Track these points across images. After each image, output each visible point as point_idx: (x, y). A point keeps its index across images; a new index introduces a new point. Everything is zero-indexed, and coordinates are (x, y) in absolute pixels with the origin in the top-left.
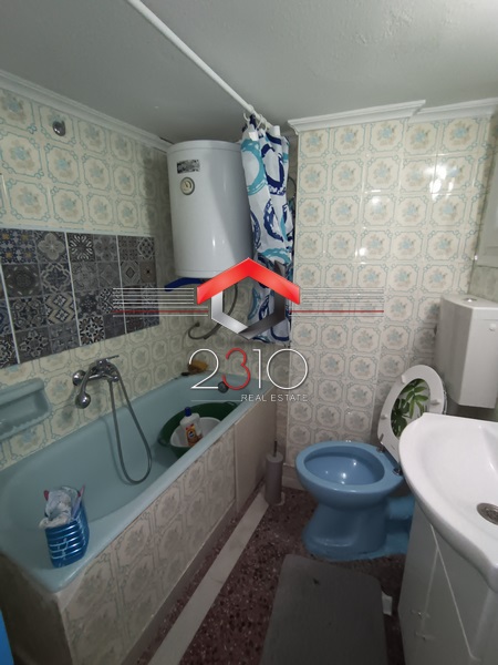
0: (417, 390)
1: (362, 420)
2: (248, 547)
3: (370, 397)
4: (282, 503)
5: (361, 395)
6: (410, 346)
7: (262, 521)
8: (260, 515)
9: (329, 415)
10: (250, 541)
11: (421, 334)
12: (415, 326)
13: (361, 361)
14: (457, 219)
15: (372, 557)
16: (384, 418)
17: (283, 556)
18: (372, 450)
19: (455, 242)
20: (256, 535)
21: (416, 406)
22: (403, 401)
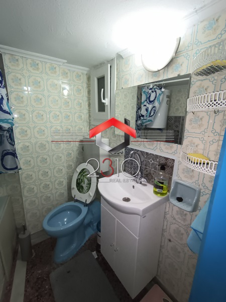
0: (84, 173)
1: (63, 193)
2: (26, 291)
3: (65, 183)
4: (34, 254)
5: (61, 183)
6: (75, 157)
7: (27, 272)
8: (24, 270)
9: (48, 198)
10: (26, 287)
11: (78, 152)
12: (75, 149)
13: (58, 169)
14: (82, 108)
15: (83, 244)
16: (74, 188)
17: (48, 277)
18: (72, 203)
19: (83, 117)
20: (27, 281)
21: (85, 179)
22: (79, 179)
